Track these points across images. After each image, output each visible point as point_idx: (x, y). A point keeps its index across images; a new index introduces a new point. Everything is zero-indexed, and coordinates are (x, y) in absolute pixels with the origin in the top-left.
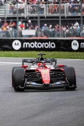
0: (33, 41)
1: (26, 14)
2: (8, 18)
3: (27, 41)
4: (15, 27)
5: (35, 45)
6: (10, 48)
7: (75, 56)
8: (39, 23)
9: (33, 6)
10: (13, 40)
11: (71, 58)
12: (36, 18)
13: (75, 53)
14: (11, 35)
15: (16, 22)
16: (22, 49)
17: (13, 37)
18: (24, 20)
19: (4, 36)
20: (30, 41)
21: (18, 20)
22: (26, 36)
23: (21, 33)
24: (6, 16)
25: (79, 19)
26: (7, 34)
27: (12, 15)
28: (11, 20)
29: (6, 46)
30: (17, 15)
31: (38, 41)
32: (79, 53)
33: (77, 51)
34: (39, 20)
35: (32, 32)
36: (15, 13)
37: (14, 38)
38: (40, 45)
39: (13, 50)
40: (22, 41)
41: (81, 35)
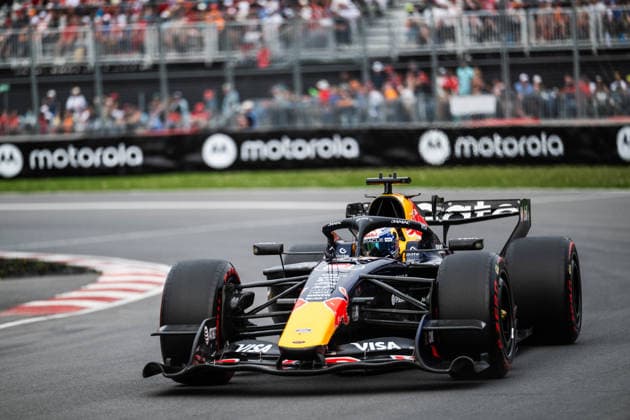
0: (489, 132)
1: (463, 44)
2: (404, 59)
3: (465, 132)
5: (496, 146)
6: (412, 157)
8: (506, 73)
9: (483, 19)
10: (421, 132)
11: (619, 186)
12: (496, 55)
14: (414, 116)
15: (428, 72)
16: (452, 161)
17: (420, 120)
18: (451, 63)
19: (389, 118)
20: (477, 134)
21: (434, 63)
22: (464, 118)
23: (446, 108)
24: (395, 53)
26: (400, 110)
27: (413, 48)
28: (413, 66)
29: (400, 153)
30: (431, 47)
31: (505, 132)
34: (505, 63)
35: (486, 104)
36: (422, 41)
37: (424, 124)
38: (511, 146)
39: (420, 163)
40: (453, 135)
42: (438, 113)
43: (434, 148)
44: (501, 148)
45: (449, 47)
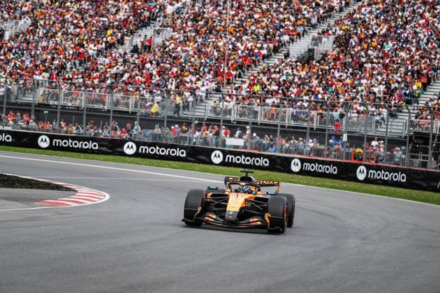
0: (240, 154)
1: (233, 117)
2: (208, 120)
3: (231, 153)
4: (217, 134)
5: (242, 160)
6: (207, 160)
7: (296, 181)
9: (243, 108)
10: (213, 150)
11: (290, 182)
13: (296, 175)
14: (210, 143)
15: (219, 126)
16: (223, 164)
17: (213, 145)
19: (201, 143)
20: (235, 154)
21: (221, 123)
22: (231, 146)
23: (224, 142)
24: (206, 117)
25: (304, 130)
26: (205, 141)
27: (213, 116)
29: (203, 158)
30: (221, 117)
31: (246, 155)
32: (300, 176)
33: (298, 173)
37: (214, 147)
38: (248, 161)
39: (211, 163)
40: (225, 153)
41: (304, 153)
42: (220, 143)
43: (217, 158)
44: (244, 160)
45: (228, 117)
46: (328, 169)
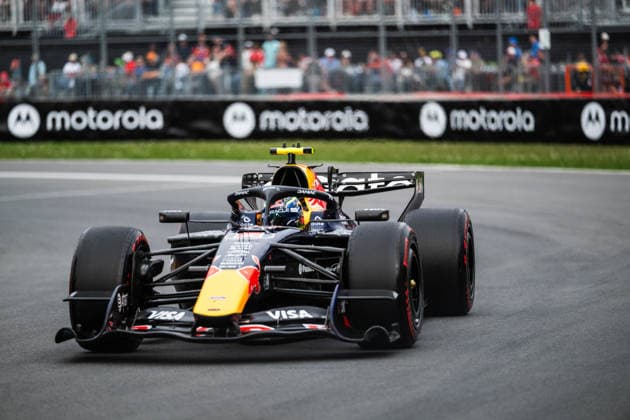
0: (294, 106)
1: (268, 18)
2: (210, 31)
3: (273, 106)
4: (232, 62)
5: (301, 120)
6: (216, 130)
8: (312, 47)
10: (226, 104)
11: (423, 162)
12: (303, 29)
13: (434, 145)
14: (219, 89)
15: (234, 44)
16: (257, 135)
17: (225, 92)
18: (258, 36)
19: (195, 91)
21: (241, 36)
22: (270, 91)
23: (251, 80)
24: (202, 26)
25: (445, 32)
26: (206, 83)
27: (220, 20)
28: (218, 39)
29: (204, 125)
30: (237, 20)
31: (310, 106)
32: (445, 146)
33: (440, 139)
34: (311, 36)
35: (292, 78)
36: (229, 14)
37: (230, 97)
38: (316, 121)
39: (226, 136)
40: (258, 108)
42: (243, 85)
43: (239, 121)
44: (306, 121)
45: (256, 20)
46: (510, 121)
